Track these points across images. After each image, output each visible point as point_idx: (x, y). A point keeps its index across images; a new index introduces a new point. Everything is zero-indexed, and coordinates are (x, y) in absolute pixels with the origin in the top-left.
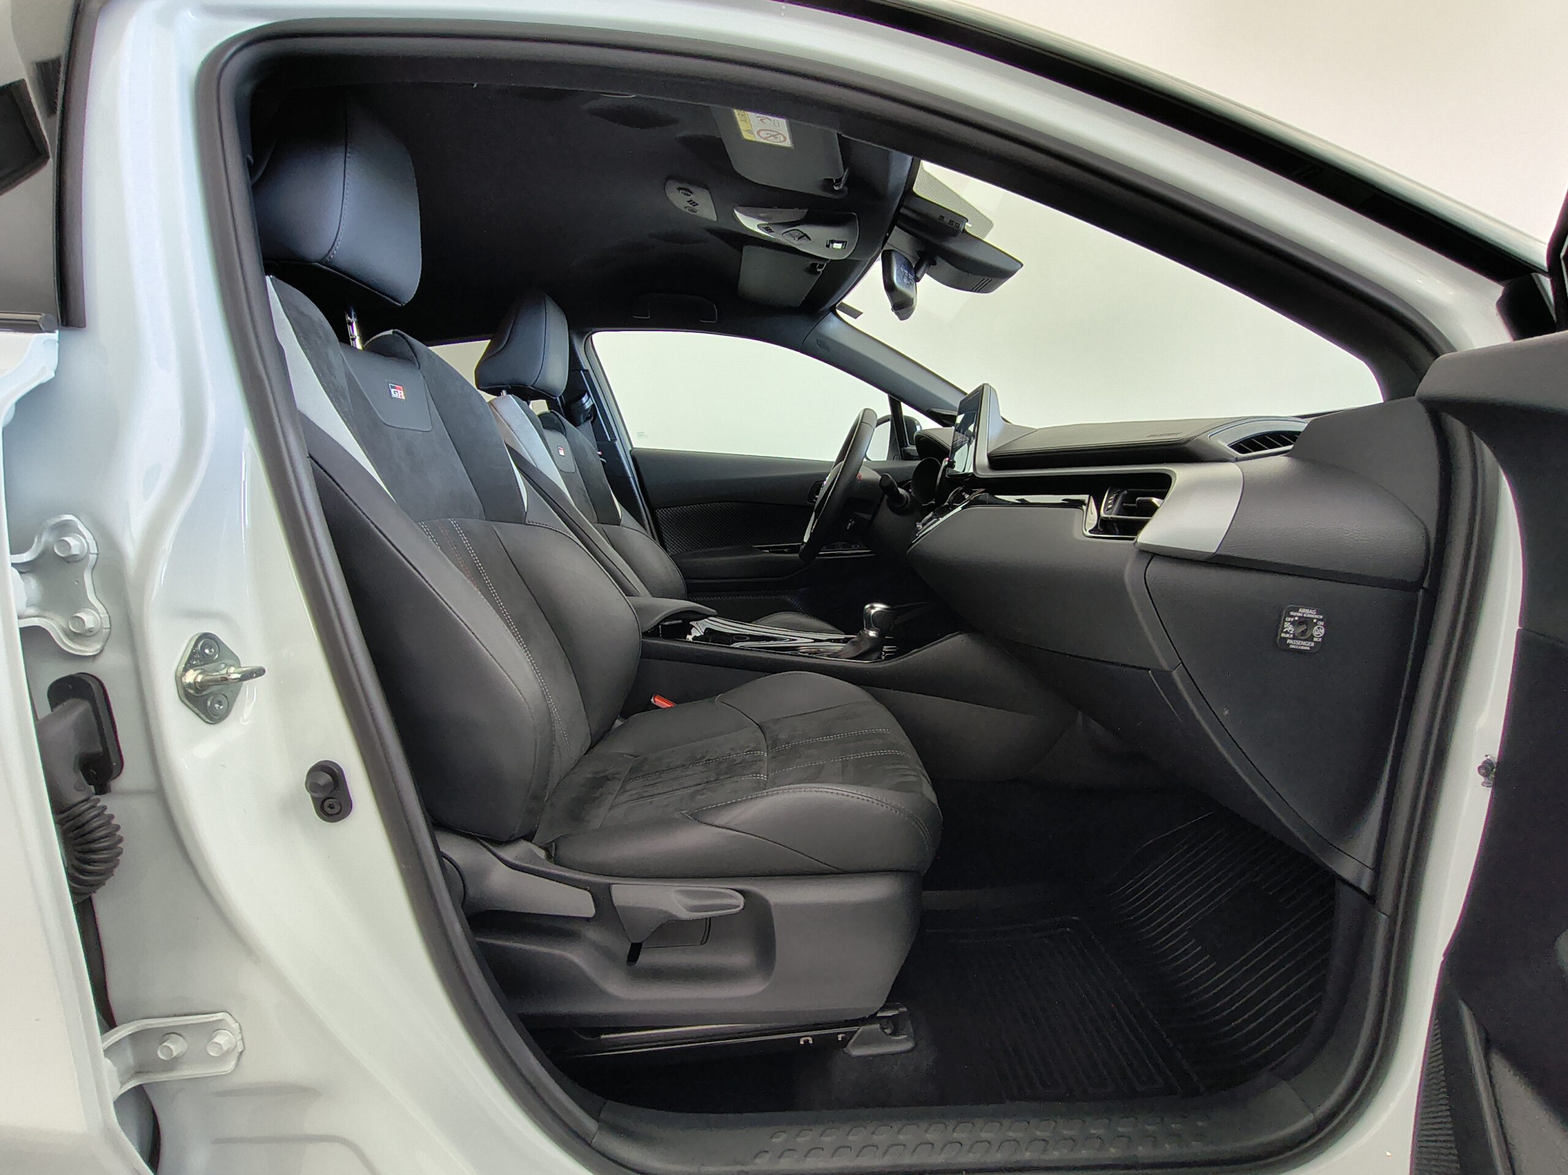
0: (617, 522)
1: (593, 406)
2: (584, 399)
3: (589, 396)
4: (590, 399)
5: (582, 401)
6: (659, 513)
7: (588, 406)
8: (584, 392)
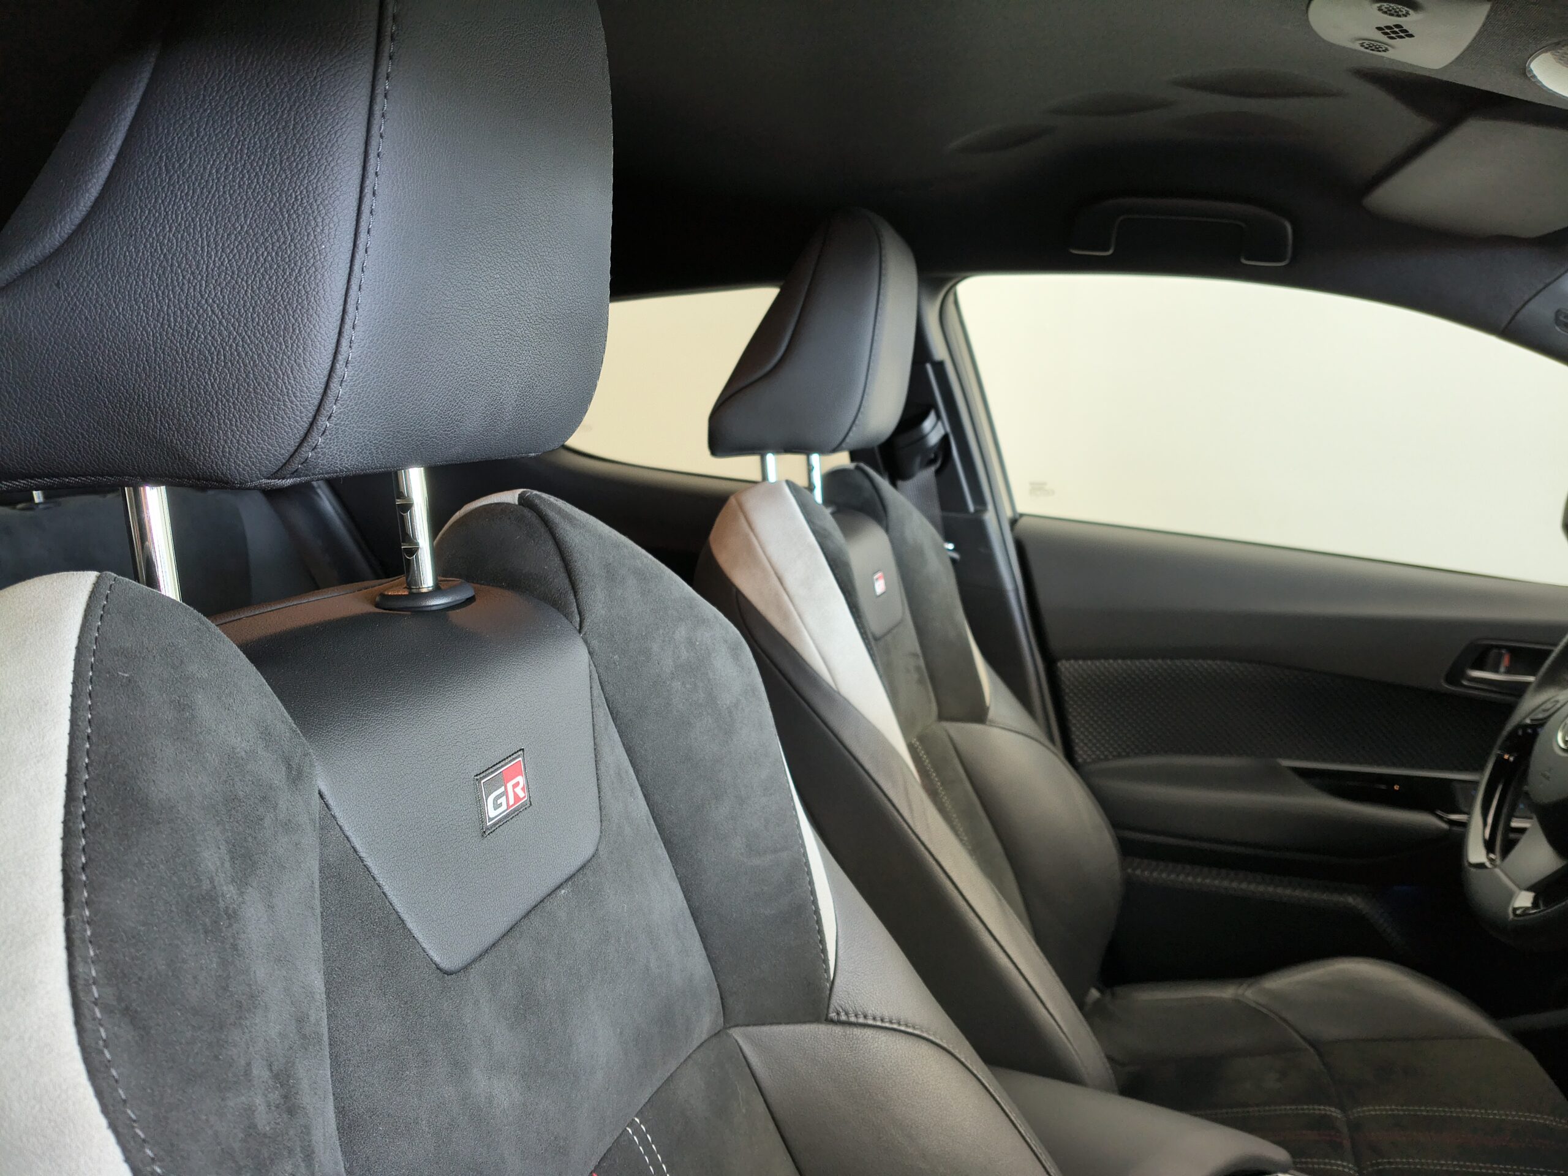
0: (978, 713)
1: (945, 439)
2: (928, 424)
3: (939, 417)
4: (940, 424)
5: (921, 431)
6: (1065, 667)
7: (934, 439)
8: (931, 406)
